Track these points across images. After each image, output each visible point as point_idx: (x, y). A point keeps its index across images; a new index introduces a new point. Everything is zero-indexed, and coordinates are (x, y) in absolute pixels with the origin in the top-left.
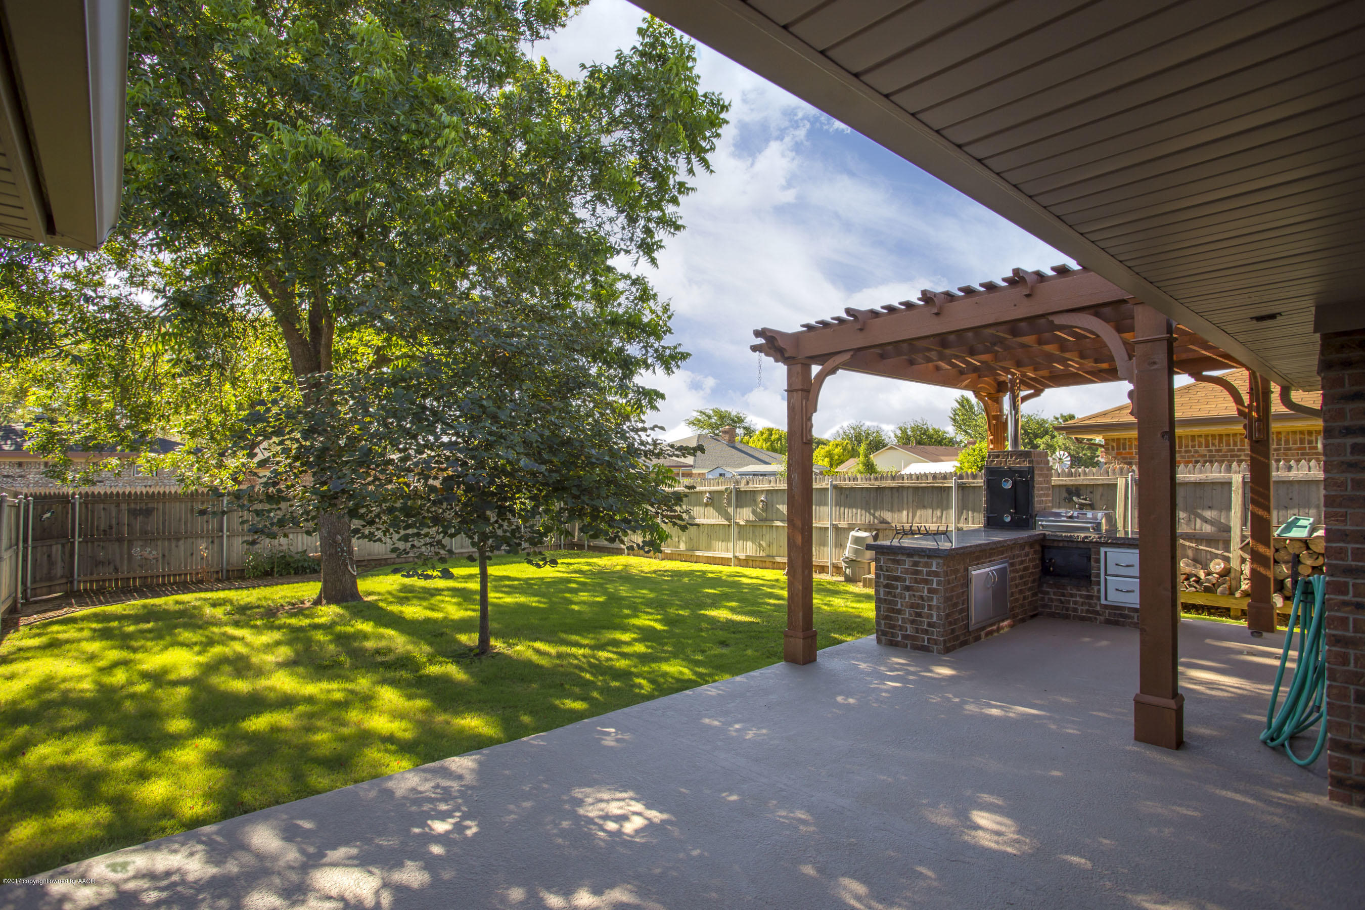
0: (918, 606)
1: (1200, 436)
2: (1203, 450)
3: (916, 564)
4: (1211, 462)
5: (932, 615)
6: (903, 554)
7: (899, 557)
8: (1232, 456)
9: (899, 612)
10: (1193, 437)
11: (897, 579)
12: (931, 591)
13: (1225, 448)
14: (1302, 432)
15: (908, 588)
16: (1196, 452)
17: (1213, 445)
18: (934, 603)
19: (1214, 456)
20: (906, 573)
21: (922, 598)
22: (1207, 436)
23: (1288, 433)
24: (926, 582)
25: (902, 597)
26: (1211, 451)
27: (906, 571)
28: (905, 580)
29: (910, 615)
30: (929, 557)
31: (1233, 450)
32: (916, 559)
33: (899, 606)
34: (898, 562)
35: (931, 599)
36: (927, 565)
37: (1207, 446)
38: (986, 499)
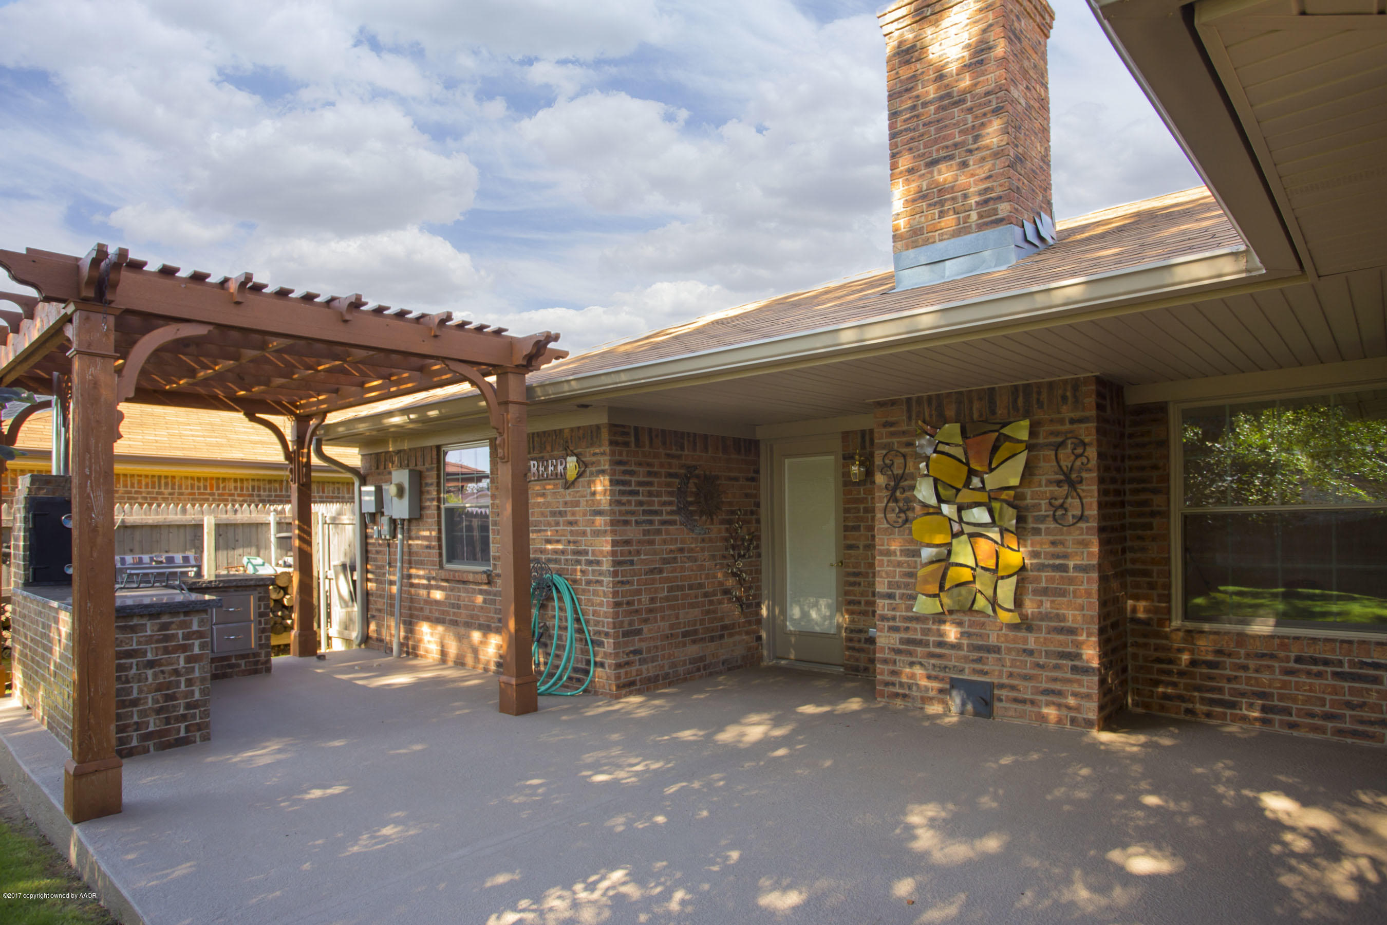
0: (169, 685)
3: (165, 627)
5: (192, 692)
6: (142, 616)
7: (135, 621)
9: (135, 703)
11: (130, 654)
12: (189, 660)
15: (151, 664)
18: (197, 674)
20: (147, 643)
21: (176, 672)
24: (184, 648)
25: (140, 679)
27: (149, 640)
28: (145, 653)
29: (156, 701)
30: (186, 613)
32: (165, 619)
33: (135, 694)
34: (133, 629)
35: (191, 670)
36: (184, 625)
38: (28, 543)
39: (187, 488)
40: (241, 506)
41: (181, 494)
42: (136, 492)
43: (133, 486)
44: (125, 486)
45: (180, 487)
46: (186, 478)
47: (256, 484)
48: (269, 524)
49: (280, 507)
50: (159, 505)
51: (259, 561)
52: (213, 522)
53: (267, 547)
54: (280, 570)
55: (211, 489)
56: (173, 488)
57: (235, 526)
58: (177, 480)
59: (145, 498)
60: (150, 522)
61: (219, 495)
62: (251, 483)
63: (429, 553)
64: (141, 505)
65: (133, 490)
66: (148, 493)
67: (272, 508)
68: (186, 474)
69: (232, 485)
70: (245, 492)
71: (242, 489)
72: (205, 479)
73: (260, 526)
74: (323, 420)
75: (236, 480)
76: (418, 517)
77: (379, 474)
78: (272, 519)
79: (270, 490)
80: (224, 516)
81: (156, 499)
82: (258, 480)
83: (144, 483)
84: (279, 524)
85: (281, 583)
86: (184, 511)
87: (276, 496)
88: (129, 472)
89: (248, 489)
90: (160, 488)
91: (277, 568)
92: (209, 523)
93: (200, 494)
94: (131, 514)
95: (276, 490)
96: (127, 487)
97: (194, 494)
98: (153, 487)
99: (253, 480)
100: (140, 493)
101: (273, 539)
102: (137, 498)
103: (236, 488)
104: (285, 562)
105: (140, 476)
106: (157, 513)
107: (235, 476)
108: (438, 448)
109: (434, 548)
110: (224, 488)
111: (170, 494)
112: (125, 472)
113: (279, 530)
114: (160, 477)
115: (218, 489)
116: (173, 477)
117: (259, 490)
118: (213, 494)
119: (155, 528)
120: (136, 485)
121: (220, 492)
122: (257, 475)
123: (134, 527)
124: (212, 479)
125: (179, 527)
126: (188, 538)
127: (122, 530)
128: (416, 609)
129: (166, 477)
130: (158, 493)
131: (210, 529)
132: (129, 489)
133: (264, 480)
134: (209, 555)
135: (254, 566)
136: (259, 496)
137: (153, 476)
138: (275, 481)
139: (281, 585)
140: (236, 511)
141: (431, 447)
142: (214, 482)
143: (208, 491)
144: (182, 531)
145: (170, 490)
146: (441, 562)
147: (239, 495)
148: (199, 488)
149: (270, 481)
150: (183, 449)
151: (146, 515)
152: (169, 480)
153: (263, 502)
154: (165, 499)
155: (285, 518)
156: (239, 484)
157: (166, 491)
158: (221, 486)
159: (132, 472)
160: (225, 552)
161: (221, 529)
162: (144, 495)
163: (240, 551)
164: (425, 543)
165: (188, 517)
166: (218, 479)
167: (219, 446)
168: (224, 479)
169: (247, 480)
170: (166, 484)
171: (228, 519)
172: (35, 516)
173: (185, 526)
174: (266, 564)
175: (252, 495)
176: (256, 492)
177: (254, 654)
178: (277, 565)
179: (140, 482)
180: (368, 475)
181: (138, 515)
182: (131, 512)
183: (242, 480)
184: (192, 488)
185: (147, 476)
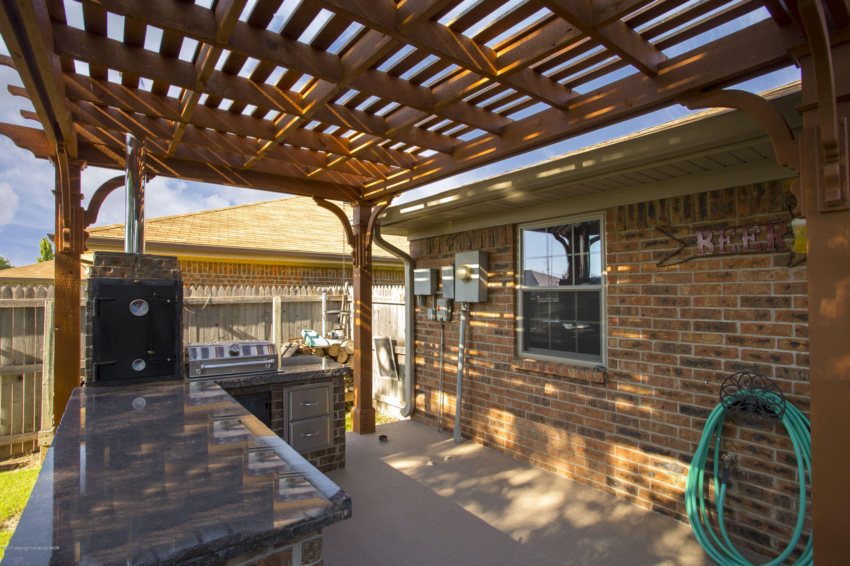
1: (195, 262)
2: (197, 275)
4: (203, 286)
8: (218, 281)
10: (189, 263)
13: (213, 274)
14: (262, 266)
16: (191, 276)
17: (205, 271)
19: (205, 281)
22: (200, 263)
23: (254, 266)
26: (202, 276)
31: (219, 277)
37: (200, 271)
38: (91, 335)
39: (258, 274)
40: (300, 287)
41: (255, 278)
42: (223, 277)
43: (221, 272)
44: (216, 272)
45: (254, 273)
46: (258, 265)
47: (306, 270)
48: (321, 302)
49: (328, 289)
50: (238, 287)
51: (313, 333)
52: (280, 301)
53: (319, 320)
54: (332, 342)
55: (275, 274)
56: (249, 274)
57: (295, 304)
58: (252, 266)
59: (229, 281)
60: (231, 301)
61: (281, 279)
62: (302, 270)
63: (500, 339)
64: (225, 286)
65: (221, 275)
66: (232, 277)
67: (323, 289)
68: (259, 263)
69: (289, 271)
70: (298, 277)
71: (296, 275)
72: (271, 267)
73: (314, 304)
74: (389, 203)
75: (292, 267)
76: (486, 300)
77: (432, 258)
78: (323, 298)
79: (315, 276)
80: (287, 296)
81: (237, 282)
82: (307, 267)
83: (228, 269)
84: (328, 302)
85: (332, 353)
86: (257, 292)
87: (320, 280)
88: (218, 261)
89: (300, 274)
90: (239, 273)
91: (329, 341)
92: (276, 301)
93: (268, 278)
94: (217, 295)
95: (319, 275)
96: (217, 273)
97: (263, 278)
98: (235, 273)
99: (304, 267)
100: (226, 277)
101: (323, 313)
102: (224, 281)
103: (292, 274)
104: (333, 334)
105: (226, 264)
106: (237, 294)
107: (292, 264)
108: (515, 226)
109: (507, 333)
110: (284, 274)
111: (247, 278)
112: (216, 261)
113: (328, 309)
114: (240, 265)
115: (280, 274)
116: (249, 265)
117: (308, 275)
118: (276, 278)
119: (235, 306)
120: (223, 271)
121: (281, 276)
122: (307, 263)
123: (219, 306)
124: (276, 266)
125: (253, 305)
126: (260, 314)
127: (210, 308)
128: (478, 394)
129: (244, 265)
130: (238, 277)
131: (277, 308)
132: (218, 274)
133: (311, 267)
134: (276, 326)
135: (311, 338)
136: (308, 279)
137: (235, 264)
138: (319, 268)
139: (333, 355)
140: (296, 292)
141: (505, 227)
142: (277, 269)
143: (273, 276)
144: (255, 308)
145: (246, 275)
146: (516, 349)
147: (295, 279)
148: (267, 274)
149: (315, 268)
150: (256, 243)
151: (228, 295)
152: (246, 267)
153: (311, 284)
154: (243, 282)
155: (333, 297)
156: (294, 271)
157: (244, 276)
158: (282, 272)
159: (221, 261)
160: (287, 324)
161: (286, 306)
162: (229, 279)
163: (298, 323)
164: (494, 326)
165: (260, 297)
166: (280, 266)
167: (281, 241)
168: (284, 267)
169: (300, 267)
170: (244, 270)
171: (290, 298)
172: (98, 302)
173: (258, 304)
174: (320, 337)
175: (303, 279)
176: (306, 277)
177: (329, 450)
178: (327, 336)
179: (226, 269)
180: (418, 259)
181: (222, 295)
182: (217, 293)
183: (296, 267)
184: (262, 274)
185: (230, 264)
